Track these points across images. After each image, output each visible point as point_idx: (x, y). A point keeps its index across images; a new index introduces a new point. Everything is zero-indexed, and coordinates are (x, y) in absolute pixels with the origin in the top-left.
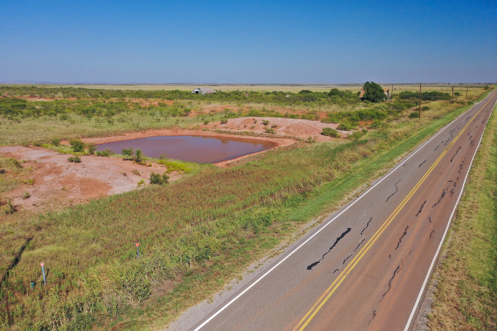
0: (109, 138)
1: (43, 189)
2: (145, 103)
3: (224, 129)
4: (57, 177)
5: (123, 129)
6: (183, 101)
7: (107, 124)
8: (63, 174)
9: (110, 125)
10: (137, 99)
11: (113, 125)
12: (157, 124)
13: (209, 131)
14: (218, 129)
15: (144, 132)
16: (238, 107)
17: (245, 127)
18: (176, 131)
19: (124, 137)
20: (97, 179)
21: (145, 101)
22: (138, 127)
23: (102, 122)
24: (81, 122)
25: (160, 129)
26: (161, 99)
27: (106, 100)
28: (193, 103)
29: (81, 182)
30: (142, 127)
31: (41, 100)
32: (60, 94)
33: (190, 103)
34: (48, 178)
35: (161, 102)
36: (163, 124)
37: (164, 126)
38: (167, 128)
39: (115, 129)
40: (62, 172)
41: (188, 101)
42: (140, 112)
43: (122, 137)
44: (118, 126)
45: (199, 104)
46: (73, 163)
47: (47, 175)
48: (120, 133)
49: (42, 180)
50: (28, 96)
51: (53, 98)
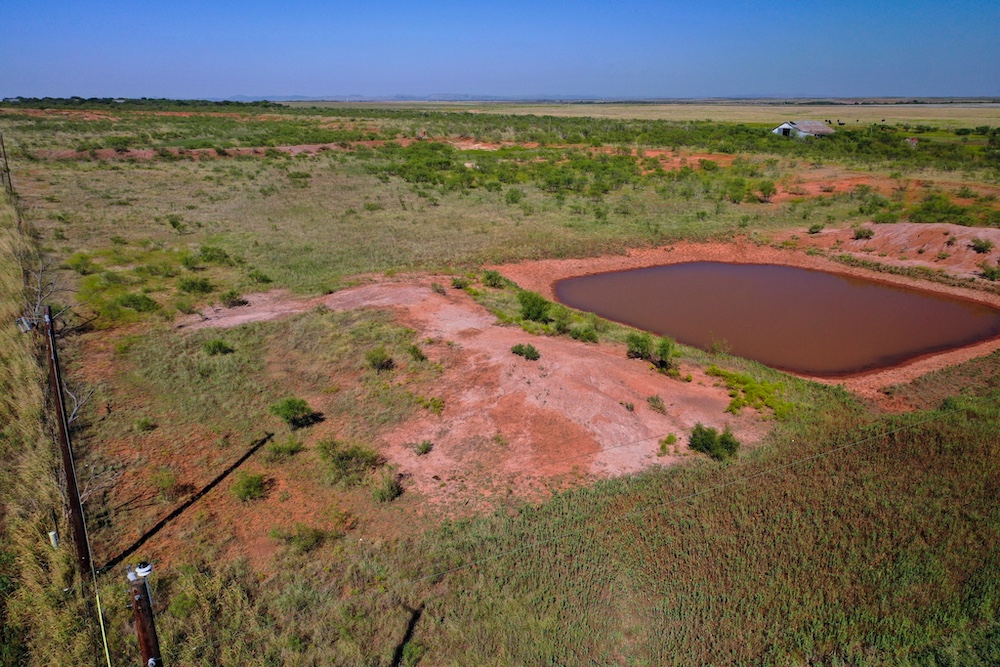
0: (596, 262)
1: (458, 429)
2: (673, 161)
3: (863, 255)
4: (487, 398)
5: (625, 238)
6: (756, 156)
7: (594, 219)
8: (500, 391)
9: (600, 221)
10: (655, 148)
11: (605, 223)
12: (698, 226)
13: (823, 256)
14: (845, 253)
15: (668, 247)
16: (894, 181)
17: (920, 252)
18: (741, 249)
19: (626, 259)
20: (569, 416)
21: (670, 154)
22: (656, 231)
23: (585, 213)
24: (544, 210)
25: (703, 240)
26: (706, 150)
27: (592, 150)
28: (779, 165)
29: (535, 421)
30: (665, 233)
31: (477, 147)
32: (510, 133)
33: (772, 163)
34: (470, 398)
35: (708, 159)
36: (714, 225)
37: (715, 232)
38: (719, 238)
39: (609, 236)
40: (499, 386)
41: (768, 156)
42: (661, 186)
43: (622, 259)
44: (615, 228)
45: (792, 166)
46: (523, 358)
47: (469, 388)
48: (618, 247)
49: (459, 403)
50: (457, 135)
51: (498, 143)
